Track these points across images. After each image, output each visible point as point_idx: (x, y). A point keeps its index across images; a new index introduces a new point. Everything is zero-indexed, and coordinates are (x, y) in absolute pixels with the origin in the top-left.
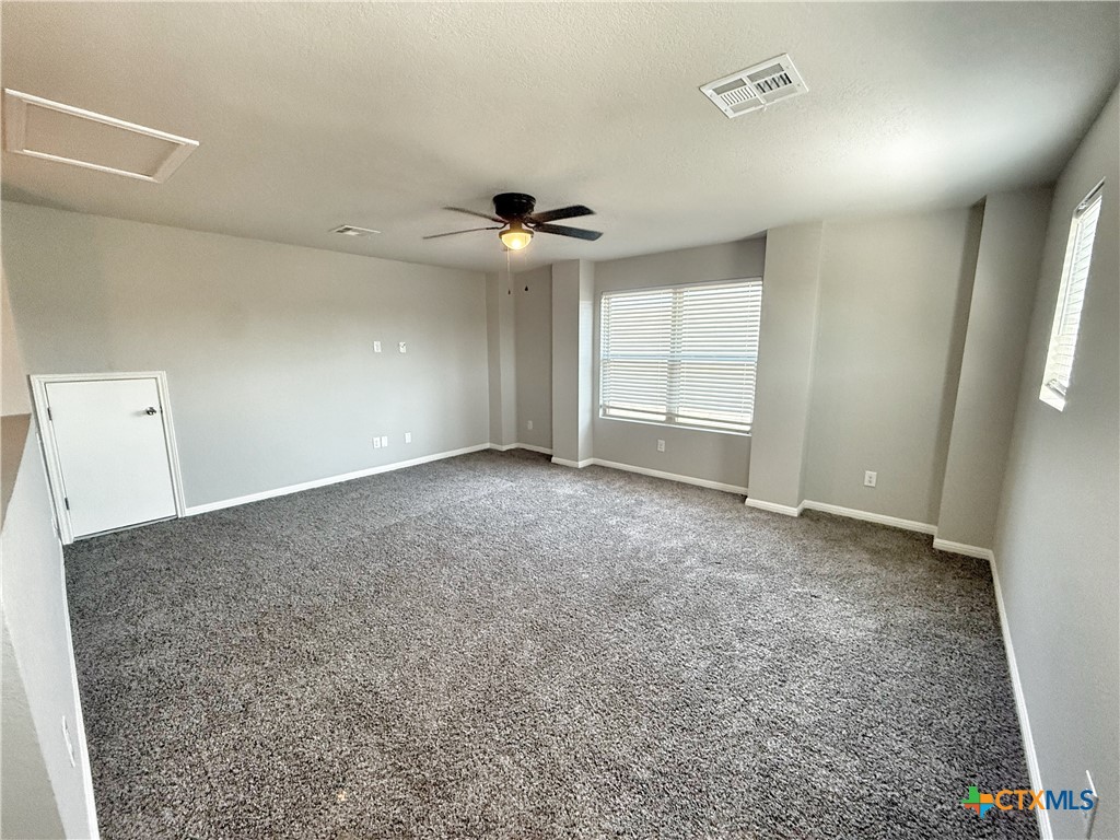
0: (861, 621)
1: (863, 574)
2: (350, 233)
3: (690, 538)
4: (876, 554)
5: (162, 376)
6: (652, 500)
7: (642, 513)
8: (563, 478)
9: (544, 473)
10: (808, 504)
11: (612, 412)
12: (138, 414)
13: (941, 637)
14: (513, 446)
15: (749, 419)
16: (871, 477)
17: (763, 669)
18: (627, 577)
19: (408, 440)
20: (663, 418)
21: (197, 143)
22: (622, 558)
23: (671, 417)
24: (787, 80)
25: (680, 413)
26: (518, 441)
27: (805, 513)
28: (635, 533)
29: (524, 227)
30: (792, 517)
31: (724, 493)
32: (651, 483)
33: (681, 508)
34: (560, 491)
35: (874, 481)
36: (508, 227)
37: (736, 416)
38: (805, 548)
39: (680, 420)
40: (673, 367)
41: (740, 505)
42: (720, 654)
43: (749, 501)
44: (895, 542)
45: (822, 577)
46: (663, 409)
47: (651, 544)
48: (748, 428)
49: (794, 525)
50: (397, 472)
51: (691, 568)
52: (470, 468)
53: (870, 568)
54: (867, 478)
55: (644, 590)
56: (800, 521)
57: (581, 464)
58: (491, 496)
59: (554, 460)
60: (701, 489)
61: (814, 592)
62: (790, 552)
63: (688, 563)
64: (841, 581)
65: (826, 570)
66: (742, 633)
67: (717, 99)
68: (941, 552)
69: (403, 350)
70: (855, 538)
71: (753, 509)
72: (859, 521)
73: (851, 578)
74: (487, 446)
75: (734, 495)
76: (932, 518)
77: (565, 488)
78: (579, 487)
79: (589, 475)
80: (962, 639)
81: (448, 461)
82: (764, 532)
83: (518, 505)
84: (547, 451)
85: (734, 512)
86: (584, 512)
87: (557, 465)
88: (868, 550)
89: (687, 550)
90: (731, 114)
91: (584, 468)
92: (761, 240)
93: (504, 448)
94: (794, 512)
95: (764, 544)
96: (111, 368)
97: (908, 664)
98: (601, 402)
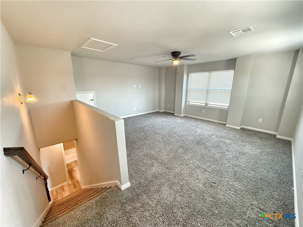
0: (256, 150)
1: (257, 142)
2: (134, 60)
3: (213, 132)
4: (260, 138)
5: (94, 92)
6: (201, 124)
7: (200, 127)
8: (178, 118)
9: (173, 117)
10: (243, 126)
11: (190, 103)
12: (90, 100)
13: (276, 154)
14: (164, 111)
15: (228, 105)
16: (260, 120)
17: (233, 157)
18: (199, 139)
19: (140, 109)
20: (204, 105)
21: (117, 45)
22: (197, 135)
23: (206, 104)
24: (249, 30)
25: (209, 103)
26: (165, 110)
27: (242, 129)
28: (199, 131)
29: (178, 59)
30: (238, 129)
31: (220, 123)
32: (200, 120)
33: (209, 126)
34: (178, 121)
35: (261, 121)
36: (174, 59)
37: (225, 104)
38: (242, 136)
39: (209, 105)
40: (208, 92)
41: (224, 126)
42: (223, 153)
43: (227, 125)
44: (266, 136)
45: (246, 142)
46: (205, 102)
47: (203, 133)
48: (227, 107)
49: (239, 131)
50: (138, 116)
51: (214, 138)
52: (155, 116)
53: (259, 141)
54: (259, 120)
55: (204, 142)
56: (240, 130)
57: (182, 115)
58: (162, 122)
59: (175, 114)
60: (214, 122)
61: (244, 144)
62: (238, 137)
63: (213, 137)
64: (251, 143)
65: (247, 140)
66: (228, 151)
67: (233, 34)
68: (278, 138)
69: (140, 87)
70: (255, 135)
71: (228, 127)
72: (256, 131)
73: (254, 142)
74: (157, 111)
75: (223, 124)
76: (277, 131)
77: (179, 121)
78: (182, 120)
79: (184, 118)
80: (281, 155)
81: (149, 114)
82: (231, 132)
83: (169, 124)
84: (173, 112)
85: (223, 128)
86: (185, 126)
87: (176, 116)
88: (258, 137)
89: (212, 135)
90: (235, 36)
91: (183, 116)
92: (235, 59)
93: (162, 111)
94: (239, 128)
95: (231, 134)
96: (86, 91)
97: (267, 158)
98: (188, 100)
